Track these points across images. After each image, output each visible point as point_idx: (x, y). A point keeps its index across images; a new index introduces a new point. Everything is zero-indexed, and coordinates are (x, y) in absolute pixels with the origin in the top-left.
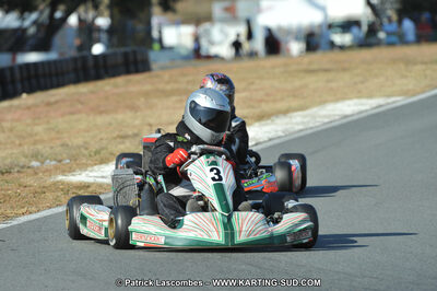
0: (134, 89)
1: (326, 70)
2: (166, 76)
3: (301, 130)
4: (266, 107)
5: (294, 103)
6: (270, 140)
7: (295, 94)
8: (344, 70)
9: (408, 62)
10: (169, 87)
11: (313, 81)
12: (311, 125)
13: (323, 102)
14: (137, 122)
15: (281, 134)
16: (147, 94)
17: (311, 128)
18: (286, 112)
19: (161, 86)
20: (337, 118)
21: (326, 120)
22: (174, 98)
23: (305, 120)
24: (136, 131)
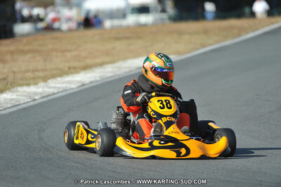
0: (4, 49)
1: (128, 38)
2: (25, 40)
3: (111, 77)
4: (89, 61)
5: (107, 59)
6: (91, 82)
7: (107, 53)
8: (139, 38)
9: (180, 33)
10: (26, 48)
11: (119, 45)
12: (117, 73)
13: (125, 58)
14: (6, 70)
15: (98, 79)
16: (12, 53)
17: (118, 75)
18: (101, 65)
19: (21, 47)
20: (134, 69)
21: (127, 70)
22: (29, 56)
23: (114, 70)
24: (4, 76)
